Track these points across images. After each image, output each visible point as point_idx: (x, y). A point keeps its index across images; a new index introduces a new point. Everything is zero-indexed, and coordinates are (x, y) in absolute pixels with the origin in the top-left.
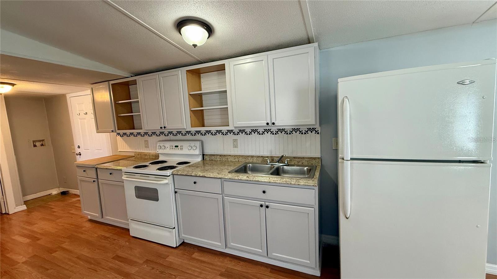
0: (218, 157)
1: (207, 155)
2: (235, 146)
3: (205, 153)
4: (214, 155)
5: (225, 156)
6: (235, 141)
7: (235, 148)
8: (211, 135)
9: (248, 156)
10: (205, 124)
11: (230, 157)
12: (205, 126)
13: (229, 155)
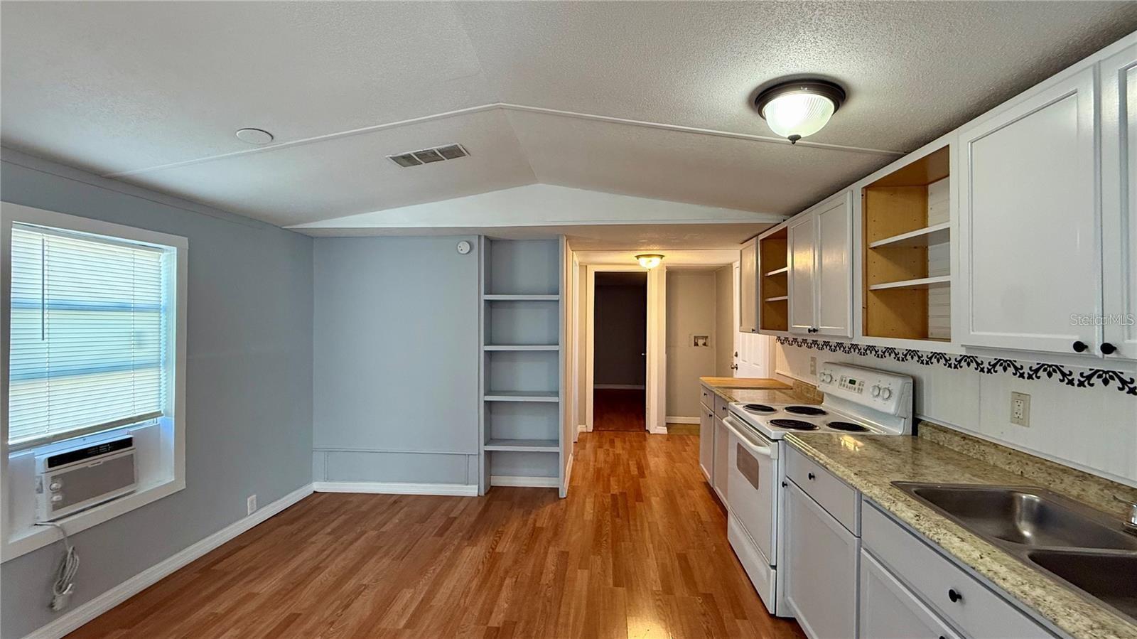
0: (957, 438)
1: (927, 424)
2: (1020, 419)
3: (922, 418)
4: (945, 430)
5: (978, 441)
6: (1019, 397)
7: (1018, 423)
8: (945, 365)
9: (1066, 471)
10: (931, 330)
11: (993, 451)
12: (930, 337)
13: (995, 444)
